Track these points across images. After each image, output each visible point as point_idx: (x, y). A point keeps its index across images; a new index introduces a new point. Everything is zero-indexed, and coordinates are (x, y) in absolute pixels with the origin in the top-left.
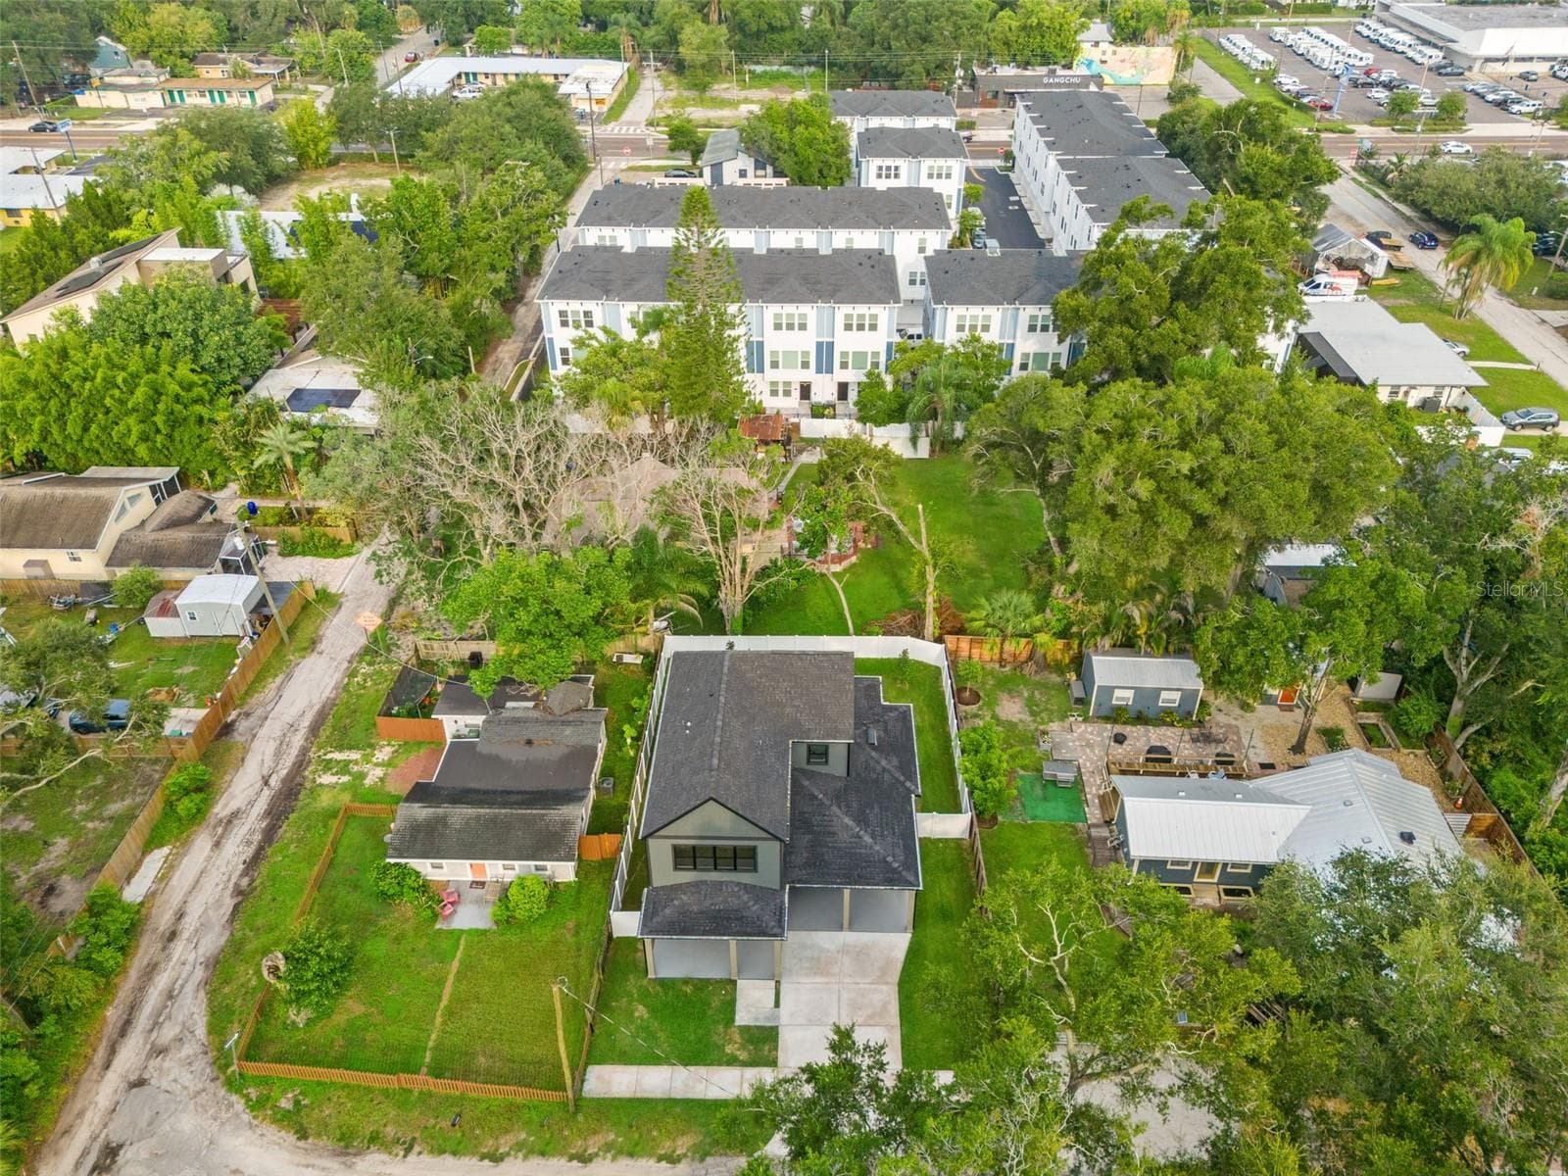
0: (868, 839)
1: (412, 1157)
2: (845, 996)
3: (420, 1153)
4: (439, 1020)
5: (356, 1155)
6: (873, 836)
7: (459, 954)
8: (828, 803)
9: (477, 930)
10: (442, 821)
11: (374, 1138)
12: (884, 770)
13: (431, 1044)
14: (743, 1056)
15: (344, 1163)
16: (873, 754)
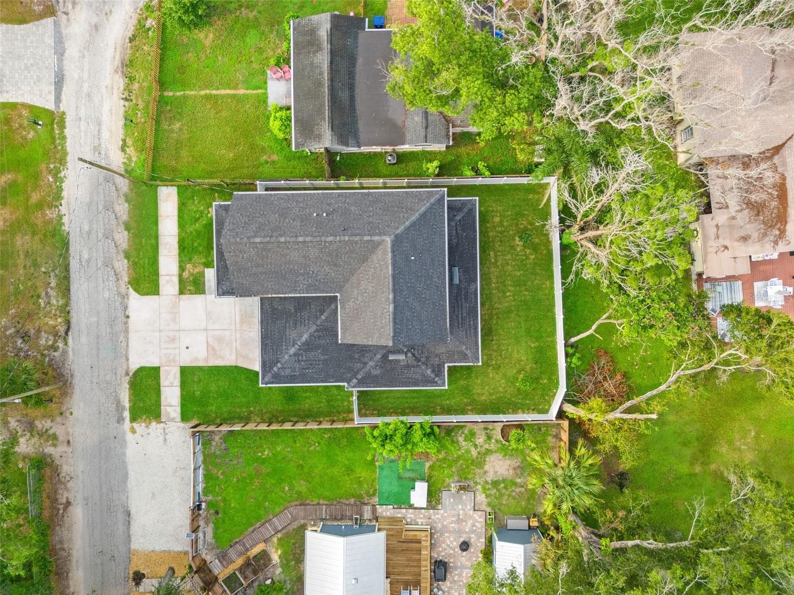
0: (292, 351)
1: (122, 102)
2: (227, 333)
3: (124, 106)
4: (203, 93)
5: (123, 72)
6: (295, 354)
7: (249, 92)
8: (318, 322)
9: (267, 98)
10: (319, 49)
11: (131, 79)
12: (365, 364)
13: (187, 92)
14: (186, 274)
15: (118, 67)
16: (379, 356)
